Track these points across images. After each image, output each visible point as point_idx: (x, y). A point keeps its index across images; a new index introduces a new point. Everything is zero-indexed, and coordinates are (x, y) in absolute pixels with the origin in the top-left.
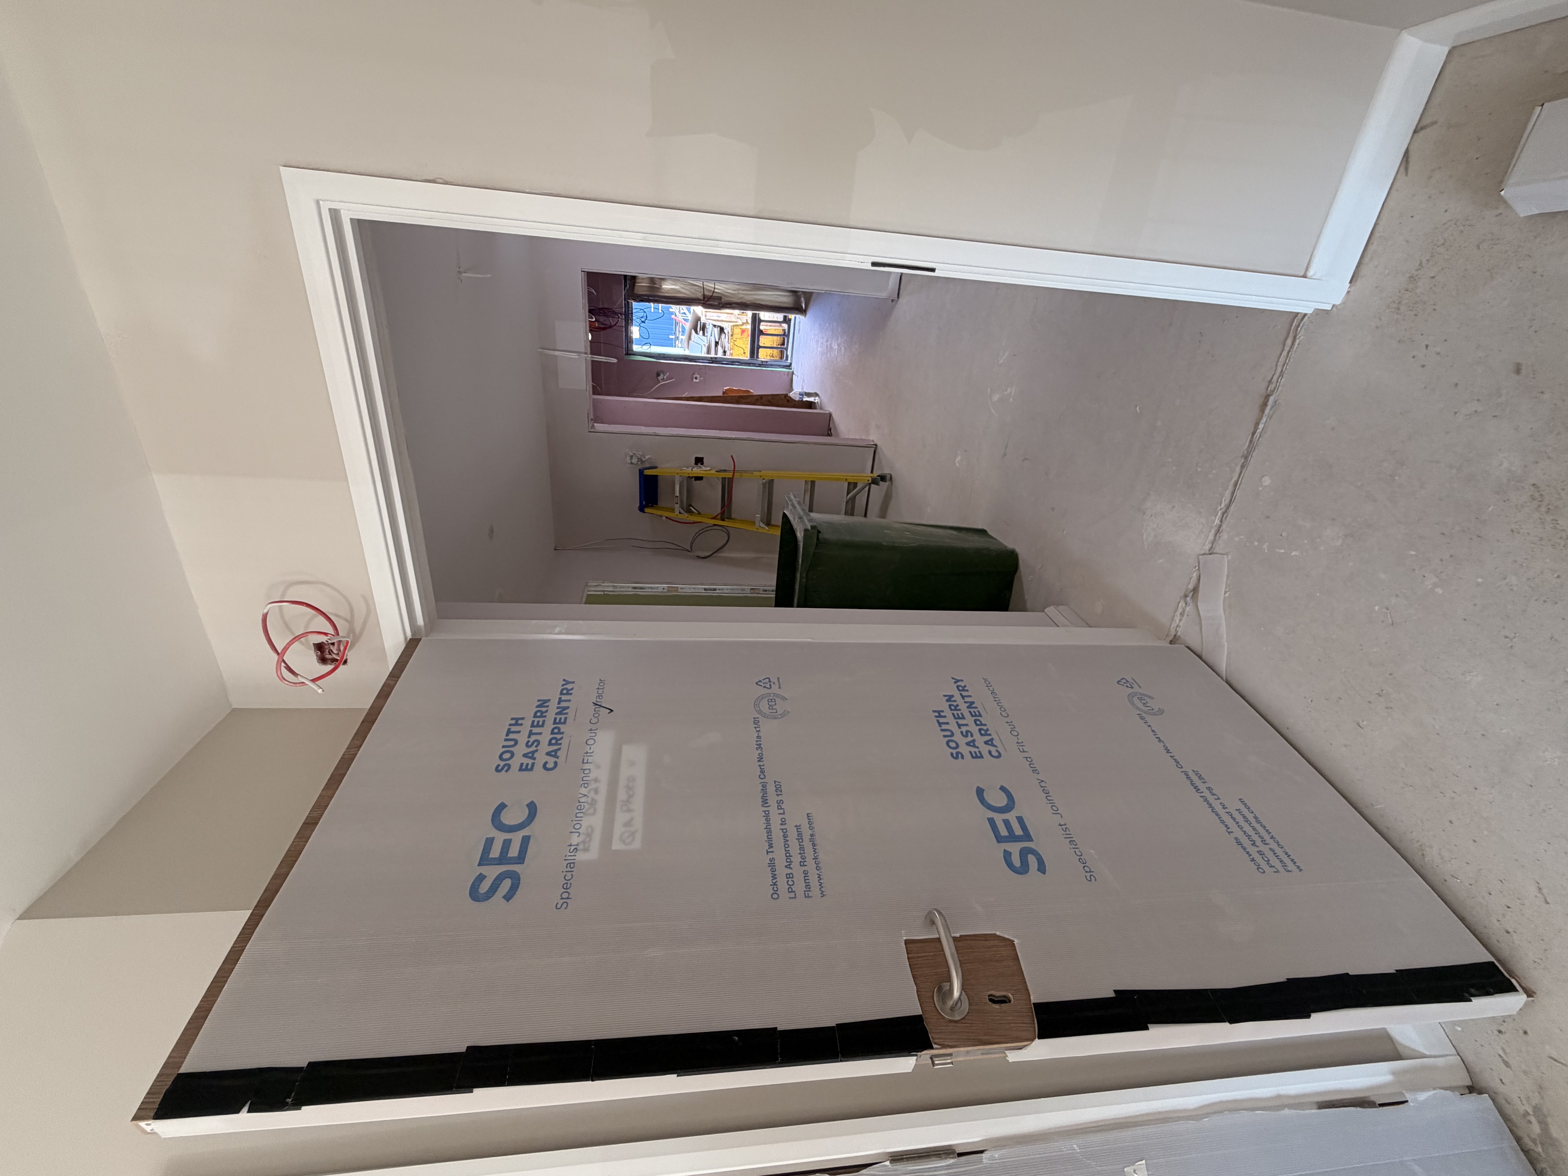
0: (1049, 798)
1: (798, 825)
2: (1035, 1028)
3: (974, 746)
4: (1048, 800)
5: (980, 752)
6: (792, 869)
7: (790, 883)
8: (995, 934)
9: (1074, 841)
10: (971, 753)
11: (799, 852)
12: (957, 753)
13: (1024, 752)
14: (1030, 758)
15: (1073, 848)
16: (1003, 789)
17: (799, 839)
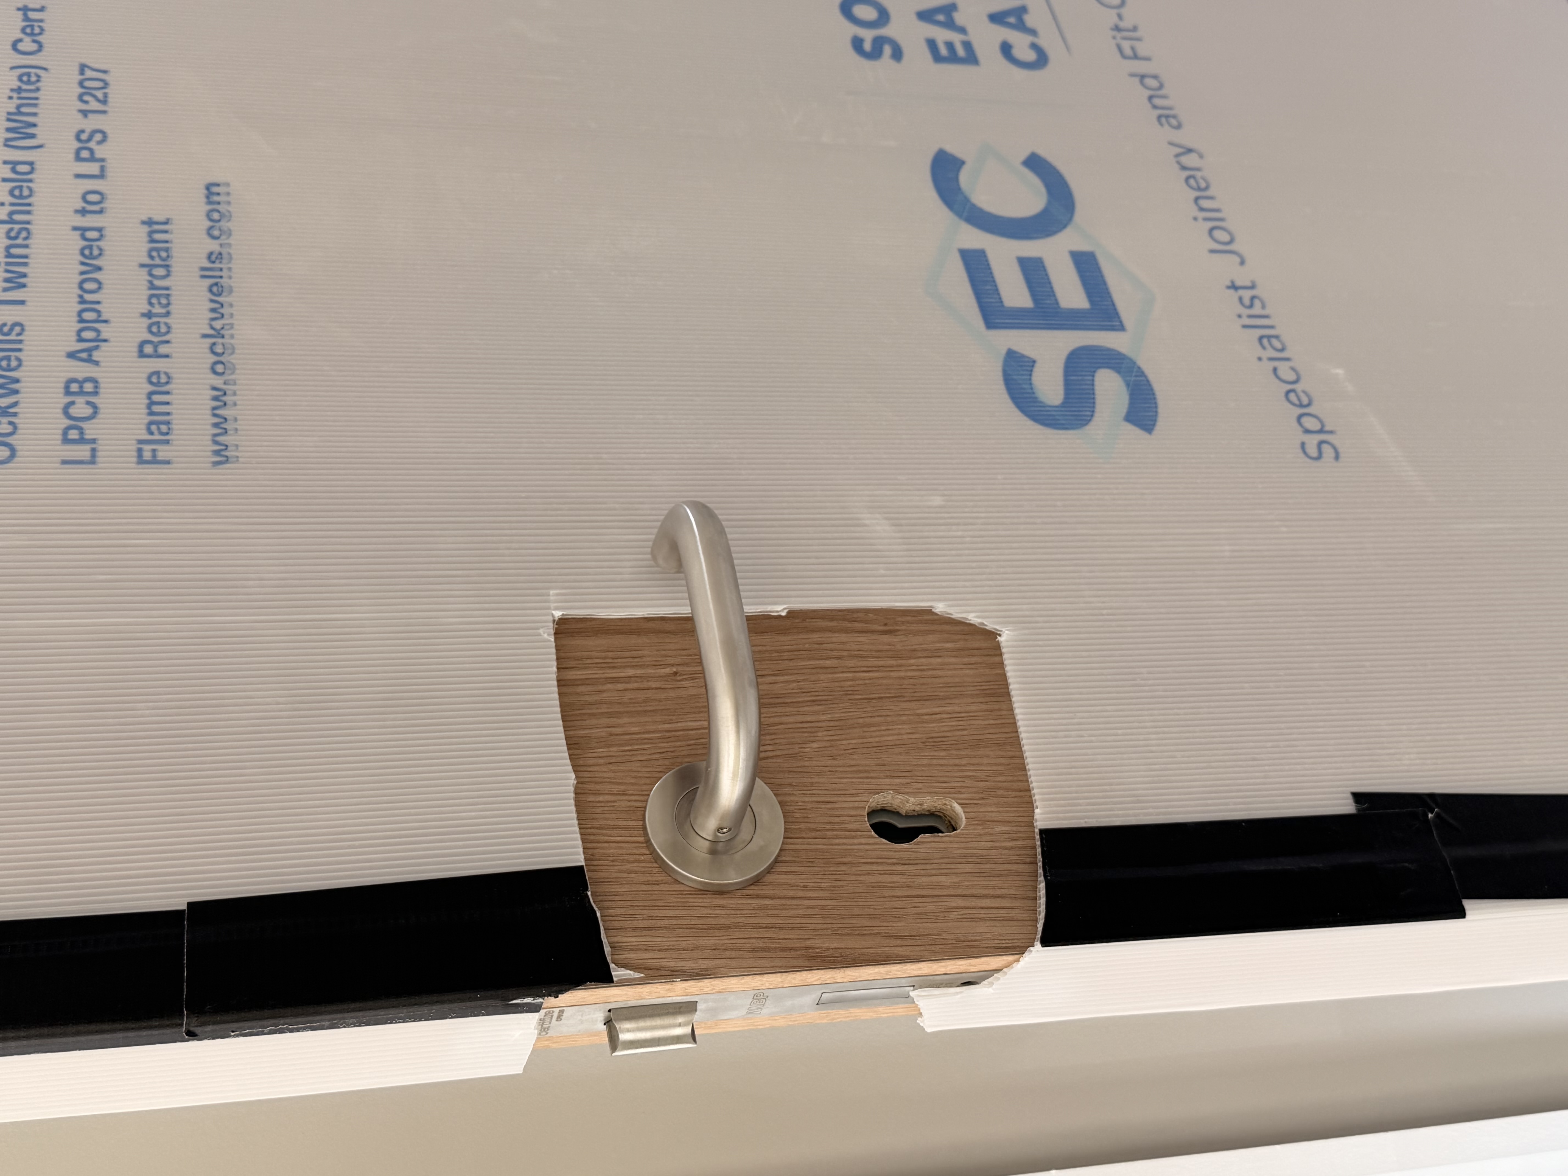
0: (1205, 203)
1: (157, 218)
2: (1035, 911)
3: (950, 24)
4: (1202, 209)
5: (967, 45)
6: (97, 363)
7: (74, 411)
8: (929, 612)
9: (1277, 337)
10: (932, 44)
11: (145, 308)
12: (879, 42)
13: (1136, 57)
14: (1155, 77)
15: (1271, 359)
16: (1034, 163)
17: (150, 267)
